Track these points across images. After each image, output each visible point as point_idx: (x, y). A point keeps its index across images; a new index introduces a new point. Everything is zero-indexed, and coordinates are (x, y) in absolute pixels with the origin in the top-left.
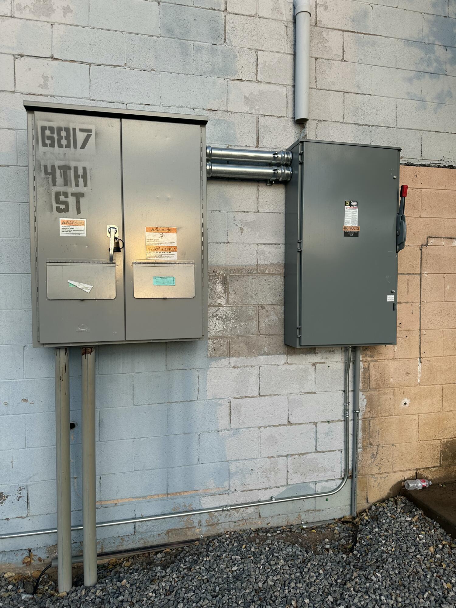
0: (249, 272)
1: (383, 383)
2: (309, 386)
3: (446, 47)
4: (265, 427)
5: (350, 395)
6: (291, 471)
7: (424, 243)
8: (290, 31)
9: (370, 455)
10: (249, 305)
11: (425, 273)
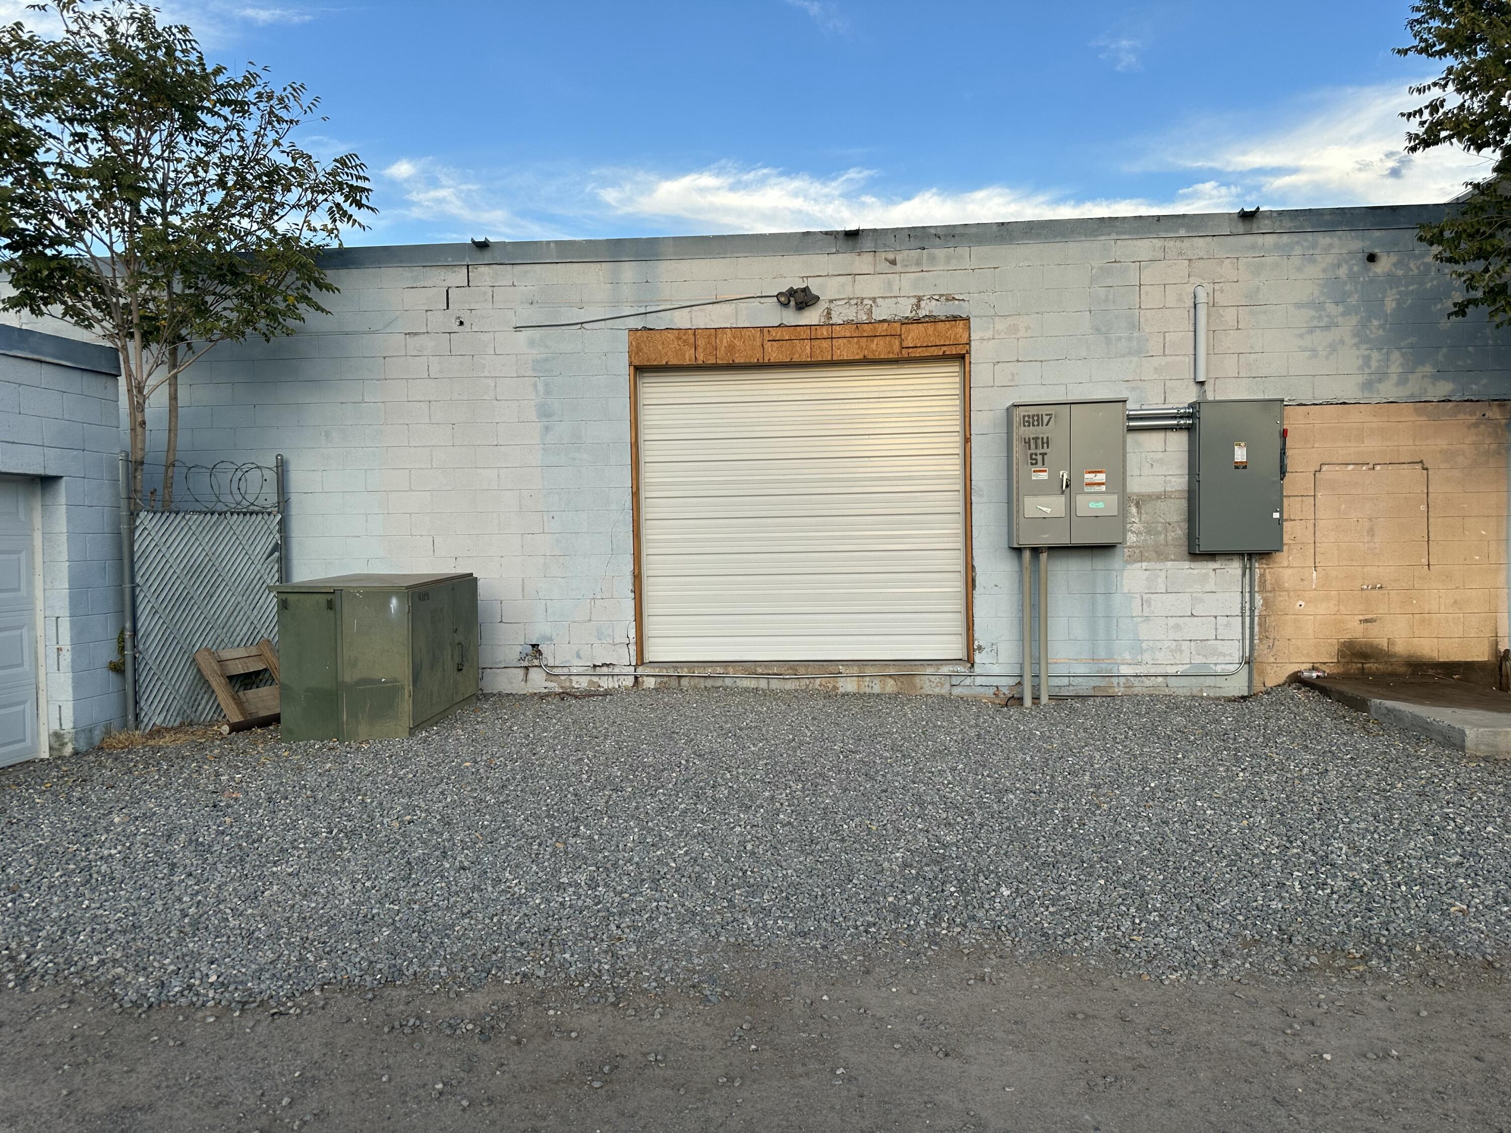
0: (1158, 497)
1: (1278, 587)
2: (1210, 587)
3: (1337, 303)
4: (1172, 617)
5: (1247, 595)
6: (1194, 653)
7: (1318, 469)
8: (1192, 314)
9: (1266, 646)
10: (1158, 522)
11: (1319, 495)
